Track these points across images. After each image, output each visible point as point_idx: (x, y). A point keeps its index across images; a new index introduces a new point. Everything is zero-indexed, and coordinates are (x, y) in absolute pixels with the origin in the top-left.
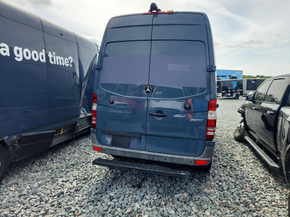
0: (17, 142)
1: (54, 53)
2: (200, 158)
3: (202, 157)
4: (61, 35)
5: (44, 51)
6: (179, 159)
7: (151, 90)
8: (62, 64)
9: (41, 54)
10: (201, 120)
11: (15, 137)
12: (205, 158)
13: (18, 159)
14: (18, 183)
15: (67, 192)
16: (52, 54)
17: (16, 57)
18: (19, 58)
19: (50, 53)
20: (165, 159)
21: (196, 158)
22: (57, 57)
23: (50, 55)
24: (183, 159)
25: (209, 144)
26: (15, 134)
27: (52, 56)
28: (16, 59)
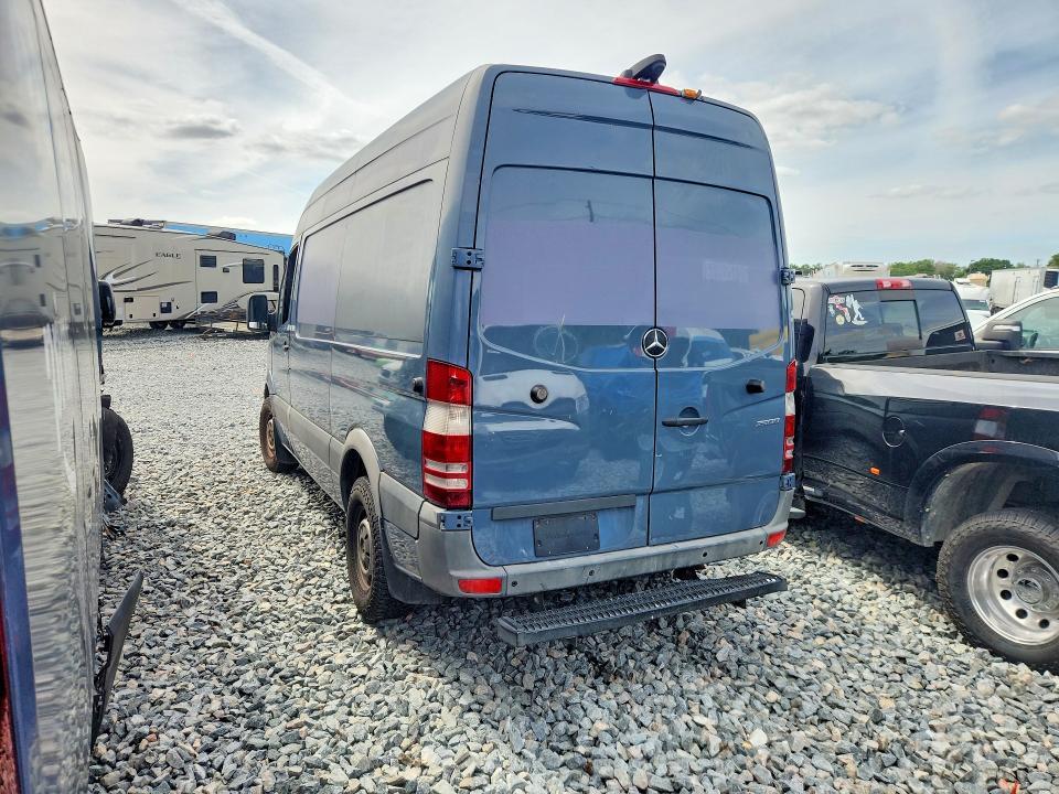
2: (774, 525)
6: (737, 542)
7: (663, 345)
20: (705, 555)
21: (768, 529)
24: (745, 541)
25: (790, 482)
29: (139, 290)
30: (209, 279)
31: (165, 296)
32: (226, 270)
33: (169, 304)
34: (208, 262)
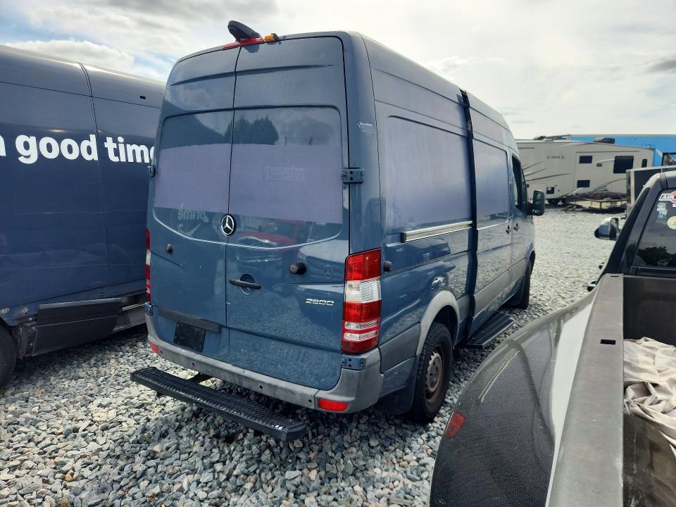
0: (31, 319)
1: (121, 139)
2: (331, 393)
3: (334, 393)
4: (143, 97)
5: (93, 137)
6: (286, 390)
7: (231, 227)
8: (143, 160)
9: (85, 144)
10: (329, 303)
11: (25, 310)
12: (340, 394)
13: (35, 352)
14: (28, 398)
15: (84, 430)
16: (115, 141)
17: (20, 155)
18: (28, 157)
19: (109, 140)
20: (261, 387)
21: (323, 394)
22: (128, 146)
23: (109, 144)
24: (292, 392)
25: (348, 363)
26: (24, 305)
27: (115, 146)
28: (22, 159)
29: (533, 180)
30: (585, 172)
31: (550, 183)
32: (599, 165)
33: (553, 189)
34: (586, 160)
